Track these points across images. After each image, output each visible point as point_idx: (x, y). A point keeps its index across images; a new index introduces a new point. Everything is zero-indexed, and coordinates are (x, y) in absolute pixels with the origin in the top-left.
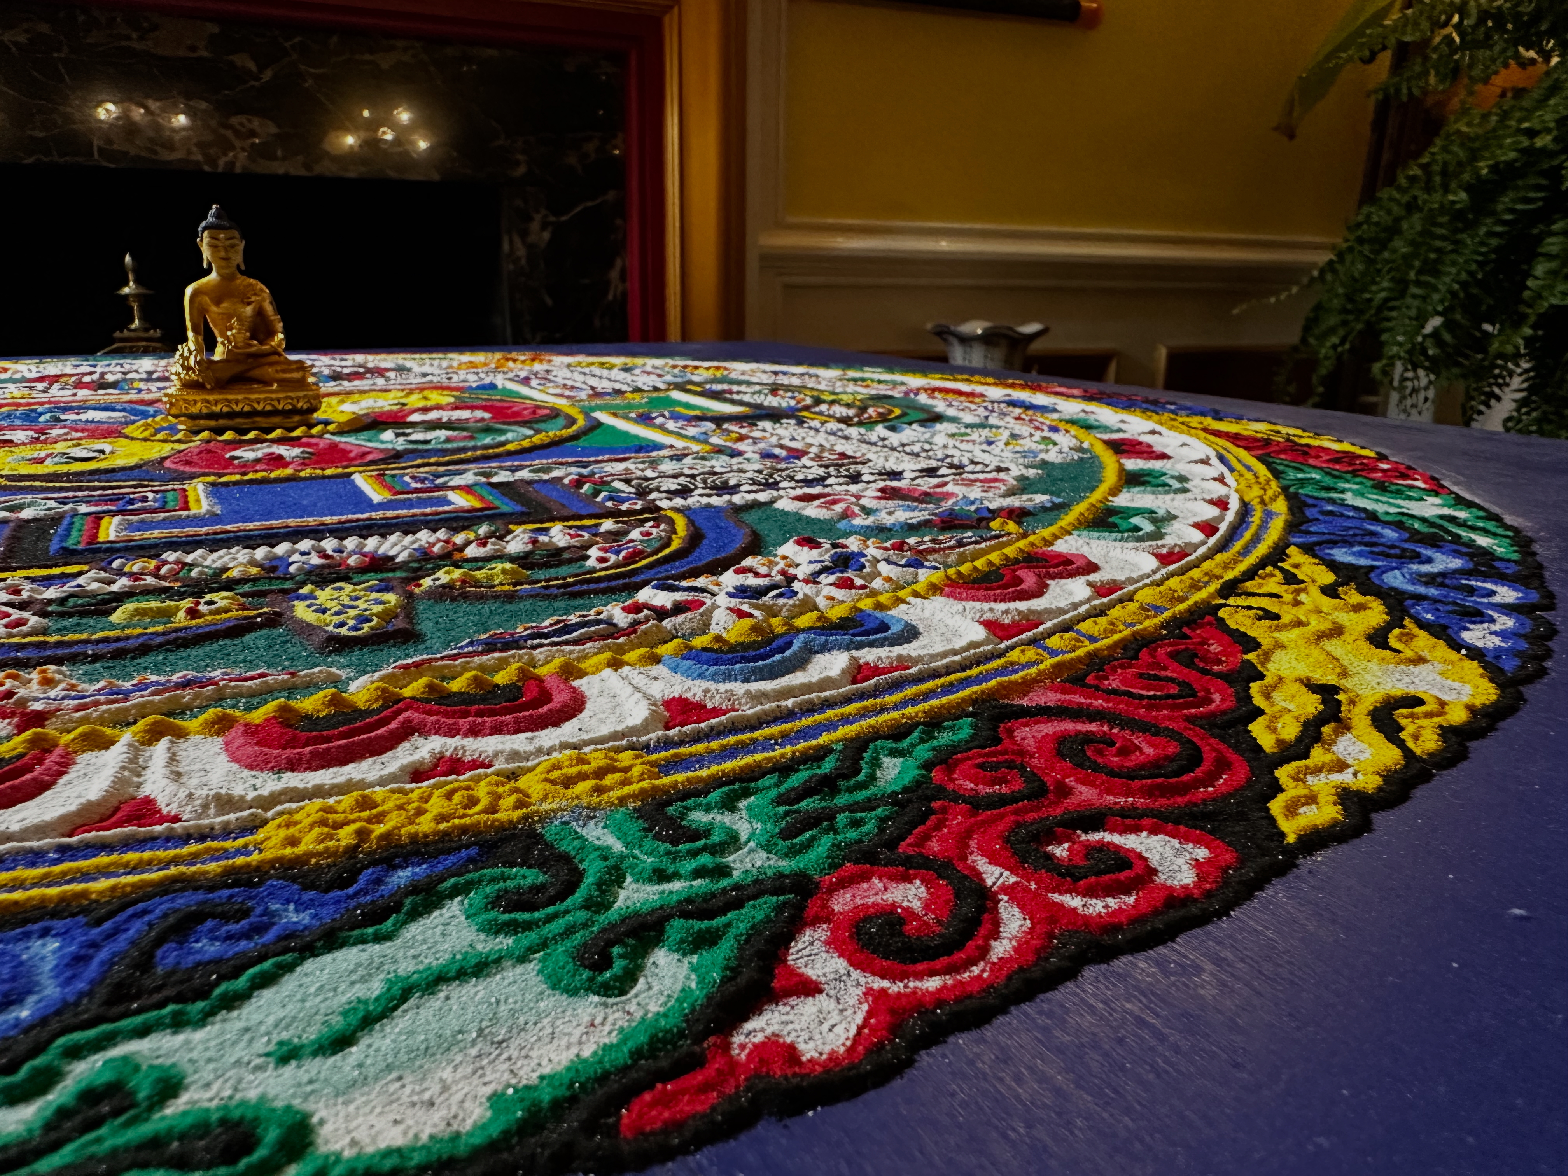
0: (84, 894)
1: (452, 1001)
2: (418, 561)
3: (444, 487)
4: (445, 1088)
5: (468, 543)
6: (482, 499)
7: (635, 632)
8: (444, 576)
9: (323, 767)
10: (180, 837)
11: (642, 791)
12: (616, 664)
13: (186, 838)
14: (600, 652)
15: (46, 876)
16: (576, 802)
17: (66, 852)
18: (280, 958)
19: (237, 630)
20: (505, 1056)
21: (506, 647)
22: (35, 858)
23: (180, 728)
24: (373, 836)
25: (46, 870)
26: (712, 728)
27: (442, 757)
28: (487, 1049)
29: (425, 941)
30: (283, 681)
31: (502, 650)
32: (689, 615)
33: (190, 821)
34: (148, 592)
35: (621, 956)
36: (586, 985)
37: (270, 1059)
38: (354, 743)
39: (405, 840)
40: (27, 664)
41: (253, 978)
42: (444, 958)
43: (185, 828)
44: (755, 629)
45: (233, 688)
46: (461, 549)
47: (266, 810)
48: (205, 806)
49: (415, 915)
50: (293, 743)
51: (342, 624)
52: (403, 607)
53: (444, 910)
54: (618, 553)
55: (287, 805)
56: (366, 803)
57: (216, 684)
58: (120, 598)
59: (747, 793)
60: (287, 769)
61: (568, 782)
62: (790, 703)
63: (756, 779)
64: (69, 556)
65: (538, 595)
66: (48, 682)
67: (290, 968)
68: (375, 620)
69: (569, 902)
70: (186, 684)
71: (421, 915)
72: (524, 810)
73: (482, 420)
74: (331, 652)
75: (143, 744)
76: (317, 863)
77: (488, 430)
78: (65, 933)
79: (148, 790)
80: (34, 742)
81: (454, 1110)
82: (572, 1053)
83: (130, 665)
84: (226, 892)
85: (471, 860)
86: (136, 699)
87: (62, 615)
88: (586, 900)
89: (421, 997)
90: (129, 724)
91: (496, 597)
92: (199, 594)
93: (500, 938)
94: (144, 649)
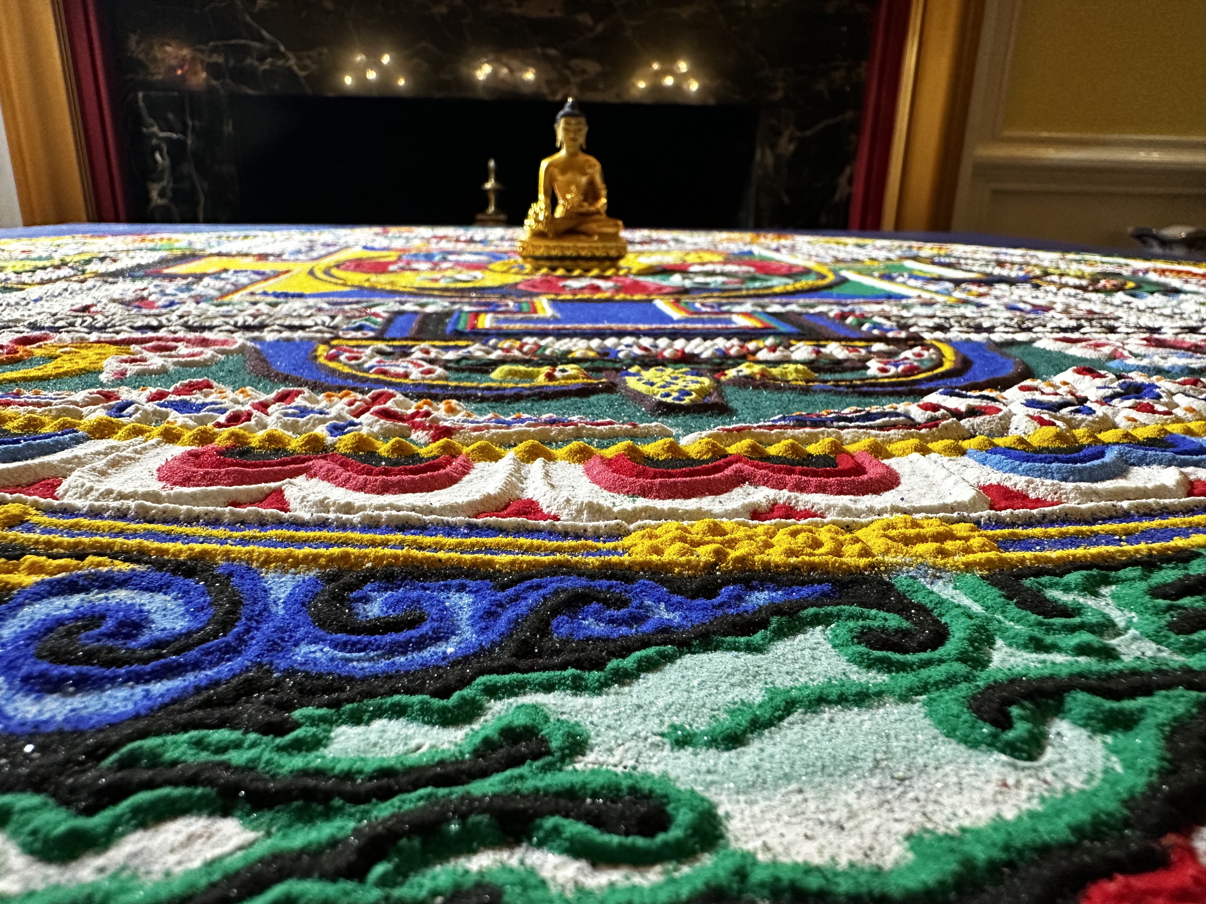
0: (490, 563)
1: (838, 724)
2: (720, 358)
3: (729, 312)
4: (852, 815)
5: (759, 349)
6: (761, 322)
7: (936, 425)
8: (745, 369)
9: (669, 498)
10: (560, 534)
11: (989, 561)
12: (924, 451)
13: (565, 535)
14: (904, 438)
15: (460, 544)
16: (920, 560)
17: (473, 529)
18: (662, 648)
19: (585, 392)
20: (911, 795)
21: (815, 424)
22: (450, 530)
23: (550, 454)
24: (729, 558)
25: (460, 540)
26: (1044, 516)
27: (775, 504)
28: (889, 783)
29: (795, 661)
30: (627, 429)
31: (811, 427)
32: (987, 418)
33: (565, 521)
34: (515, 361)
35: (1022, 718)
36: (989, 740)
37: (665, 740)
38: (696, 481)
39: (758, 566)
40: (436, 398)
41: (640, 661)
42: (820, 681)
43: (563, 526)
44: (1059, 436)
45: (590, 429)
46: (754, 353)
47: (630, 522)
48: (580, 512)
49: (781, 634)
50: (642, 474)
51: (668, 395)
52: (716, 389)
53: (808, 636)
54: (897, 366)
55: (647, 521)
56: (716, 530)
57: (576, 425)
58: (496, 363)
59: (1107, 582)
60: (639, 495)
61: (908, 541)
62: (1125, 504)
63: (1117, 569)
64: (459, 335)
65: (830, 391)
66: (451, 410)
67: (671, 659)
68: (694, 395)
69: (941, 651)
70: (552, 422)
71: (786, 635)
72: (870, 559)
73: (748, 272)
74: (660, 415)
75: (523, 461)
76: (680, 573)
77: (754, 279)
78: (476, 592)
79: (529, 494)
80: (445, 448)
81: (868, 842)
82: (990, 811)
83: (507, 408)
84: (605, 583)
85: (824, 594)
86: (517, 428)
87: (457, 370)
88: (962, 653)
89: (805, 713)
90: (510, 446)
91: (793, 389)
92: (554, 365)
93: (872, 673)
94: (517, 397)
